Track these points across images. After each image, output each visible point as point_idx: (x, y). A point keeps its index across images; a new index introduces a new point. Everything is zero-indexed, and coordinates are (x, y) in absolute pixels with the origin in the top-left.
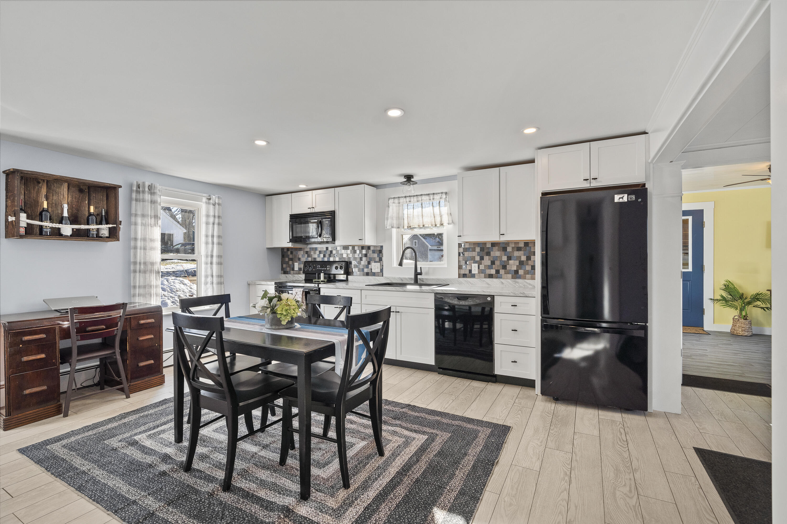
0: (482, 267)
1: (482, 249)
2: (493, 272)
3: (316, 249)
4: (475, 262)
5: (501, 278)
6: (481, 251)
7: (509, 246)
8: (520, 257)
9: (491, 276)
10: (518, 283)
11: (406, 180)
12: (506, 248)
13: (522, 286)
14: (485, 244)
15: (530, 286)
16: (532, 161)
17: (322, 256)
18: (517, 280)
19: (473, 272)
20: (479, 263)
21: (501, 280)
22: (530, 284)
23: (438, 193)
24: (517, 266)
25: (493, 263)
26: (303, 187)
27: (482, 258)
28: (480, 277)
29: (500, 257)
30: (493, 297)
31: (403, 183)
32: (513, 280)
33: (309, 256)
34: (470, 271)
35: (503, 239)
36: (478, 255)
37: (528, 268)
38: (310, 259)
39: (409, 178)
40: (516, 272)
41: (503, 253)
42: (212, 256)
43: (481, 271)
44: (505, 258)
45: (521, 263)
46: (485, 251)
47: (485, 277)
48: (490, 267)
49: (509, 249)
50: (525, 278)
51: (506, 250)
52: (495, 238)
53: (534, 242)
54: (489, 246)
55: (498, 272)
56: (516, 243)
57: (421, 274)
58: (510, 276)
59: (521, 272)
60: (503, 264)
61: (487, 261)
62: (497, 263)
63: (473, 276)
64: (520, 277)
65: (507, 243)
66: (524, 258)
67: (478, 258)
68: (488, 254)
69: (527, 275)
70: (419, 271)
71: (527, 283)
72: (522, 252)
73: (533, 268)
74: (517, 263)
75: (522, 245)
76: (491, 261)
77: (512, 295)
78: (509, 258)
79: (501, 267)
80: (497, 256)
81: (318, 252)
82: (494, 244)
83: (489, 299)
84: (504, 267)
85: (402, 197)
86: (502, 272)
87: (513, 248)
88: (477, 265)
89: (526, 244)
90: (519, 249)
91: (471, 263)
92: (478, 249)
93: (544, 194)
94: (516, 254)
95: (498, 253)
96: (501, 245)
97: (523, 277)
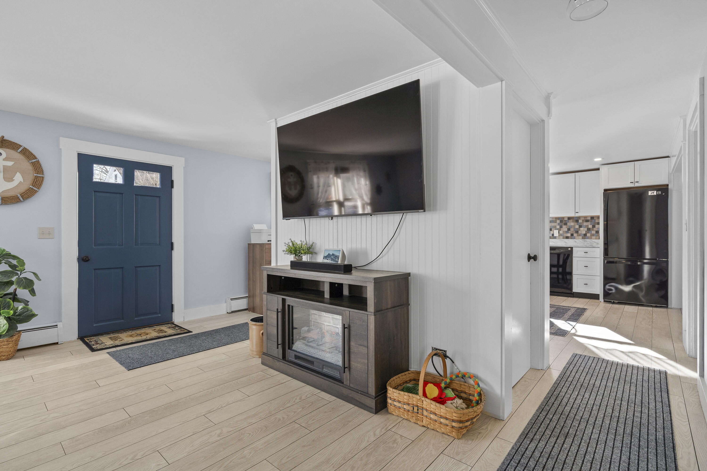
0: (561, 232)
1: (561, 221)
2: (569, 235)
4: (557, 229)
5: (575, 238)
6: (560, 222)
7: (580, 219)
8: (588, 226)
9: (567, 238)
12: (578, 220)
13: (591, 242)
14: (563, 218)
16: (598, 169)
18: (586, 240)
19: (555, 235)
20: (559, 230)
21: (575, 240)
22: (595, 242)
24: (586, 231)
25: (569, 229)
27: (561, 227)
28: (559, 238)
29: (574, 226)
30: (572, 248)
32: (583, 240)
34: (553, 235)
35: (577, 215)
36: (558, 225)
37: (594, 232)
40: (585, 235)
41: (576, 223)
43: (560, 235)
44: (577, 227)
45: (589, 229)
46: (564, 222)
47: (563, 238)
48: (567, 232)
49: (580, 221)
50: (591, 238)
51: (578, 222)
52: (572, 215)
53: (598, 217)
55: (572, 235)
56: (585, 217)
58: (581, 237)
59: (588, 235)
60: (576, 230)
61: (565, 228)
62: (572, 230)
63: (555, 238)
64: (588, 238)
65: (579, 218)
66: (590, 226)
67: (558, 227)
68: (566, 224)
69: (592, 237)
71: (593, 241)
72: (589, 223)
73: (597, 232)
74: (586, 229)
75: (589, 219)
76: (568, 228)
77: (584, 246)
78: (580, 227)
79: (575, 232)
80: (572, 226)
82: (569, 218)
83: (569, 249)
84: (577, 232)
86: (575, 235)
87: (583, 220)
88: (557, 231)
89: (592, 218)
90: (587, 221)
91: (554, 230)
92: (558, 221)
93: (605, 190)
94: (585, 224)
95: (572, 224)
96: (575, 219)
97: (590, 238)
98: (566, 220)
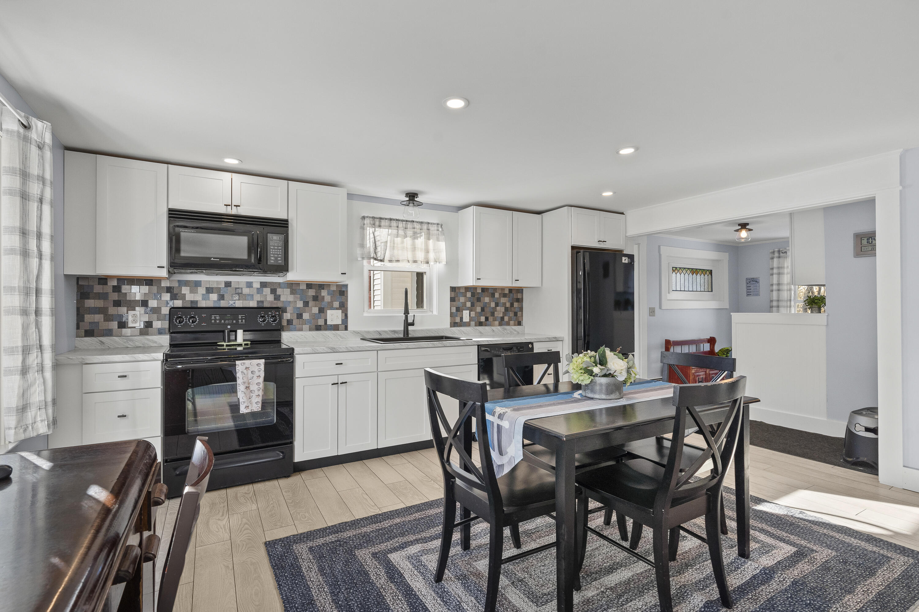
0: (473, 314)
1: (473, 295)
2: (483, 319)
3: (198, 284)
4: (468, 309)
5: (490, 325)
6: (472, 296)
7: (497, 292)
8: (506, 303)
9: (481, 324)
10: (506, 329)
11: (408, 199)
12: (494, 294)
13: (509, 332)
14: (476, 288)
15: (516, 333)
17: (214, 297)
18: (503, 327)
19: (464, 320)
20: (471, 311)
21: (493, 328)
22: (515, 331)
23: (434, 224)
24: (503, 312)
25: (483, 309)
26: (231, 162)
27: (473, 305)
28: (470, 326)
29: (489, 304)
30: (532, 343)
31: (402, 203)
33: (174, 297)
34: (461, 319)
36: (469, 301)
37: (511, 314)
38: (178, 303)
39: (412, 197)
40: (502, 319)
41: (492, 299)
42: (38, 292)
43: (471, 319)
44: (493, 305)
45: (506, 310)
46: (476, 297)
47: (476, 326)
48: (480, 314)
49: (497, 295)
51: (494, 297)
54: (479, 291)
55: (487, 319)
56: (503, 289)
57: (412, 324)
58: (497, 323)
59: (506, 319)
60: (492, 310)
61: (477, 307)
62: (487, 310)
63: (466, 325)
66: (508, 305)
67: (469, 305)
68: (479, 300)
69: (510, 322)
70: (410, 320)
71: (513, 329)
72: (507, 299)
73: (516, 314)
74: (503, 309)
75: (507, 292)
76: (481, 308)
77: (547, 340)
78: (497, 305)
79: (490, 314)
80: (486, 303)
81: (202, 290)
82: (484, 290)
83: (530, 346)
84: (493, 314)
85: (386, 219)
86: (491, 319)
87: (500, 294)
88: (468, 312)
89: (510, 290)
90: (505, 295)
91: (462, 310)
92: (469, 294)
93: (573, 248)
94: (503, 300)
95: (487, 300)
96: (490, 291)
97: (508, 324)
98: (479, 293)
